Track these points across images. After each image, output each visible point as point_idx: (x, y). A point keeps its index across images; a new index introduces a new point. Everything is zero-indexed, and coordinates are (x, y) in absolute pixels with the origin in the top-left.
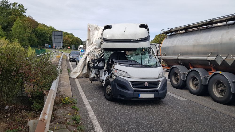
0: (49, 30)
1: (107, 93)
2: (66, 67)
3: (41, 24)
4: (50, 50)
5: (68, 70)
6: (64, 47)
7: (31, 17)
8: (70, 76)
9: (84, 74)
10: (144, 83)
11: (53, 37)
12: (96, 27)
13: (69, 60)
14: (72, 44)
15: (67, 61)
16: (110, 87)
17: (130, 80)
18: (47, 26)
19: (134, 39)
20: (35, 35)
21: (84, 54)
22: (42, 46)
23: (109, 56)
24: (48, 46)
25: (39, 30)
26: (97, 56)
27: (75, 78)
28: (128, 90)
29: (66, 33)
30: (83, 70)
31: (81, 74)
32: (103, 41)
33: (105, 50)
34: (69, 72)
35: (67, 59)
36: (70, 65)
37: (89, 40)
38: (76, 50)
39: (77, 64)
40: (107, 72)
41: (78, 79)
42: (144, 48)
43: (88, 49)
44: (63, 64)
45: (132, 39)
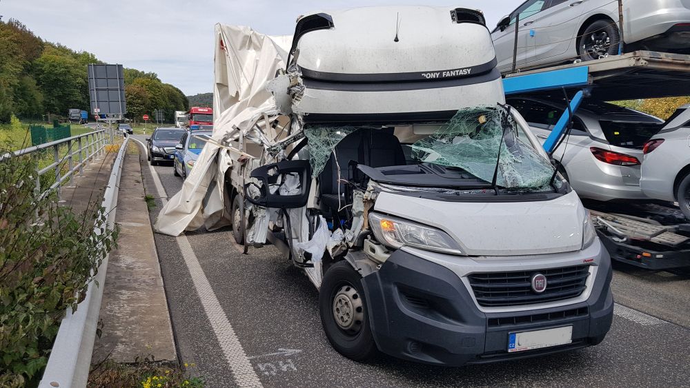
0: (80, 65)
1: (340, 322)
2: (140, 187)
3: (52, 46)
4: (86, 126)
5: (147, 199)
6: (128, 115)
7: (17, 23)
8: (156, 227)
9: (211, 216)
10: (529, 280)
11: (93, 85)
12: (246, 36)
13: (149, 160)
14: (155, 105)
15: (142, 162)
16: (355, 297)
17: (463, 268)
18: (74, 51)
19: (441, 72)
20: (35, 82)
21: (208, 139)
22: (61, 114)
23: (330, 150)
24: (79, 115)
25: (46, 66)
26: (273, 151)
27: (177, 234)
28: (458, 318)
29: (135, 74)
30: (208, 200)
31: (201, 216)
32: (298, 84)
33: (311, 124)
34: (152, 208)
35: (140, 156)
36: (152, 178)
37: (222, 86)
38: (168, 125)
39: (177, 174)
40: (323, 220)
41: (191, 237)
42: (484, 110)
43: (223, 119)
44: (129, 177)
45: (433, 72)
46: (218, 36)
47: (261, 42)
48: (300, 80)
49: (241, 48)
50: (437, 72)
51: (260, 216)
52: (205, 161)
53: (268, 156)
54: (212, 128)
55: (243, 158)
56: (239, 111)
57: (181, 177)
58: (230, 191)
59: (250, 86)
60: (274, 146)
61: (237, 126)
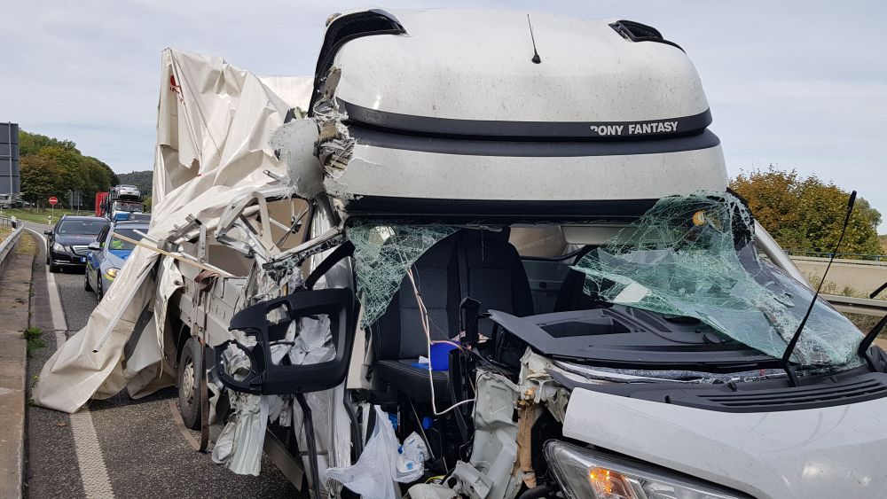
2: (23, 312)
5: (29, 336)
6: (29, 197)
8: (33, 394)
9: (140, 373)
12: (215, 72)
13: (48, 263)
14: (69, 184)
15: (35, 267)
19: (626, 125)
23: (402, 271)
26: (276, 271)
27: (72, 409)
31: (120, 373)
32: (340, 137)
33: (363, 218)
34: (36, 352)
35: (35, 257)
36: (47, 294)
37: (170, 150)
38: (87, 212)
39: (88, 288)
40: (382, 416)
41: (99, 413)
42: (704, 200)
43: (168, 205)
44: (8, 293)
45: (612, 124)
46: (167, 69)
47: (240, 81)
48: (343, 129)
49: (206, 90)
50: (619, 124)
51: (246, 410)
52: (134, 277)
53: (264, 280)
54: (149, 218)
55: (206, 275)
56: (199, 191)
57: (96, 293)
58: (178, 332)
59: (220, 152)
60: (280, 260)
61: (195, 216)
